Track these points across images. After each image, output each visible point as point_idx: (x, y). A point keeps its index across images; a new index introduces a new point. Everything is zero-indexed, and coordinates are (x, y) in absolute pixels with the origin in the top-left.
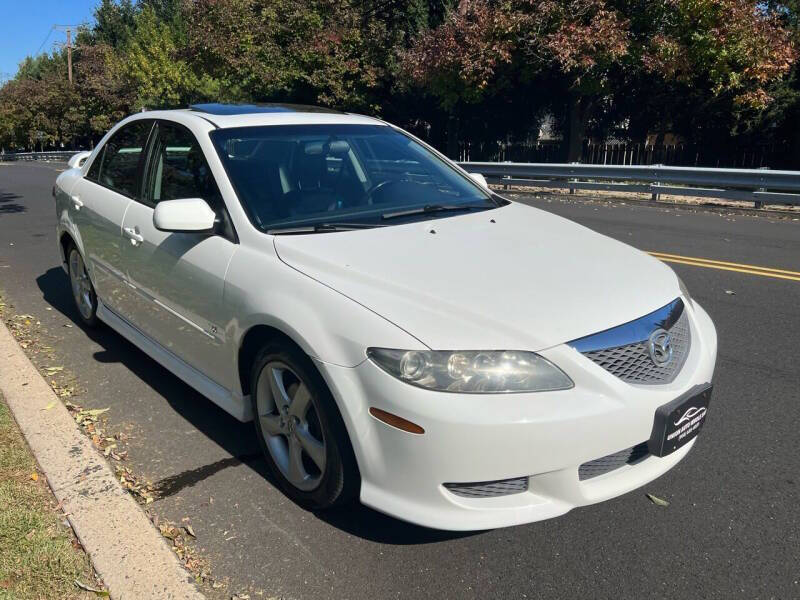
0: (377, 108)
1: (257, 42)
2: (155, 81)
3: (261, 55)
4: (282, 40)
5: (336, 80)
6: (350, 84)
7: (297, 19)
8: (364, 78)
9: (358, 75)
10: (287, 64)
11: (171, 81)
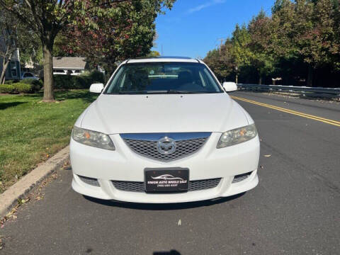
0: (338, 64)
1: (279, 37)
2: (242, 56)
3: (280, 43)
4: (290, 36)
5: (316, 51)
6: (323, 53)
7: (299, 26)
8: (331, 50)
9: (328, 49)
10: (291, 46)
11: (247, 56)
